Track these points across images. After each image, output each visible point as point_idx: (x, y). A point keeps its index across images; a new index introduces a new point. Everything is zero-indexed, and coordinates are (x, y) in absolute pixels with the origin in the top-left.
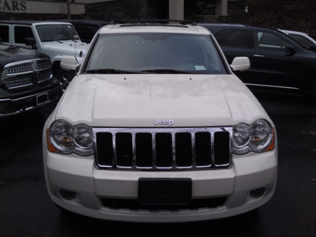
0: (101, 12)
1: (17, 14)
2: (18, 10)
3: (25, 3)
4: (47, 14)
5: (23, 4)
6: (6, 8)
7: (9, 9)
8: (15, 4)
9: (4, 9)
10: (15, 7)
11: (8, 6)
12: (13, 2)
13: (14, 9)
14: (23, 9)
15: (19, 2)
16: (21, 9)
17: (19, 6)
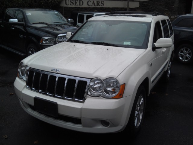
0: (151, 6)
1: (98, 8)
2: (99, 6)
3: (103, 2)
4: (116, 8)
5: (102, 2)
6: (93, 5)
7: (95, 5)
8: (98, 3)
9: (92, 5)
10: (98, 4)
11: (94, 4)
12: (97, 2)
13: (97, 6)
14: (102, 5)
15: (100, 1)
16: (101, 5)
17: (100, 4)
